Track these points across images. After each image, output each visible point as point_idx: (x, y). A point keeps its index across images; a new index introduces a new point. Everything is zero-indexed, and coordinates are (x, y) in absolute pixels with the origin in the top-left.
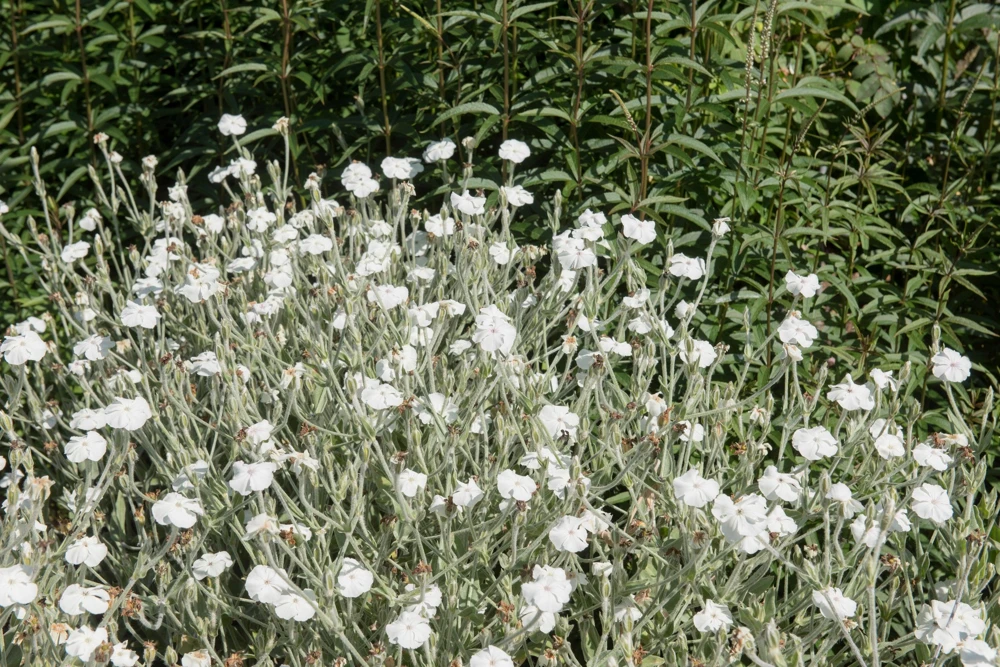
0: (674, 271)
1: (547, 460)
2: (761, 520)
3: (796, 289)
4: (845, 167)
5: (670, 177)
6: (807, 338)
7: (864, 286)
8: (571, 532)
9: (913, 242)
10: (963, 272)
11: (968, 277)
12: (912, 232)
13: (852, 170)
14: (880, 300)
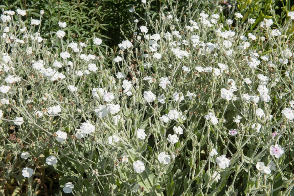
0: (32, 23)
1: (4, 65)
2: (51, 72)
3: (61, 26)
4: (74, 3)
5: (32, 6)
6: (63, 35)
7: (82, 31)
8: (10, 79)
9: (91, 19)
10: (102, 25)
11: (103, 26)
12: (90, 17)
13: (76, 3)
14: (85, 33)
